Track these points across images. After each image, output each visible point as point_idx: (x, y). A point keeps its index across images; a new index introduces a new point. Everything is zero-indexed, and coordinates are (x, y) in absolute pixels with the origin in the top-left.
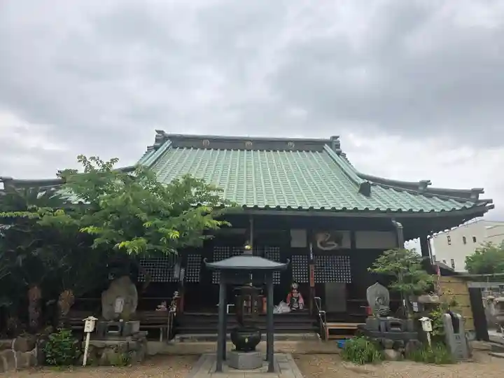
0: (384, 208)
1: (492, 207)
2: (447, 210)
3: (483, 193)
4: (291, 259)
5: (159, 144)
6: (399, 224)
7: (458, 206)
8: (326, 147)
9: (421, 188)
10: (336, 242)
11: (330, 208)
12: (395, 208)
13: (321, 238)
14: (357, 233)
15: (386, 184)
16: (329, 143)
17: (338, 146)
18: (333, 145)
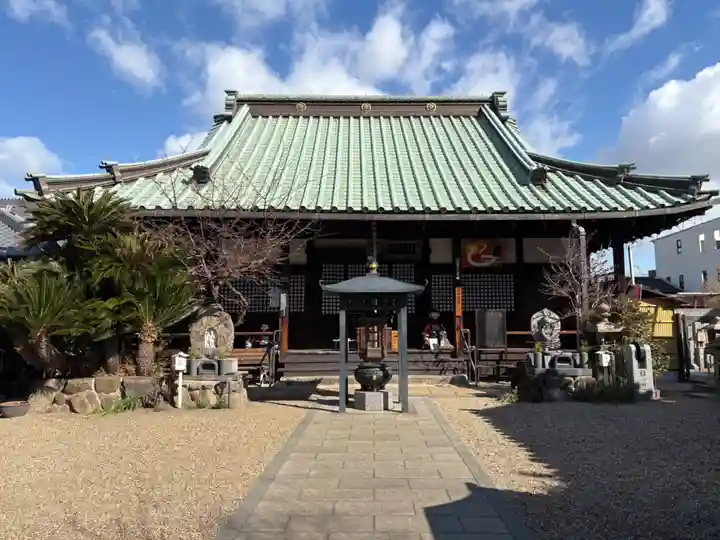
0: (562, 206)
2: (652, 206)
3: (708, 180)
4: (430, 279)
5: (231, 113)
6: (582, 229)
7: (668, 200)
8: (486, 108)
9: (621, 175)
10: (494, 255)
11: (485, 209)
12: (578, 206)
13: (472, 249)
14: (526, 241)
15: (570, 169)
16: (490, 103)
17: (503, 107)
18: (496, 104)
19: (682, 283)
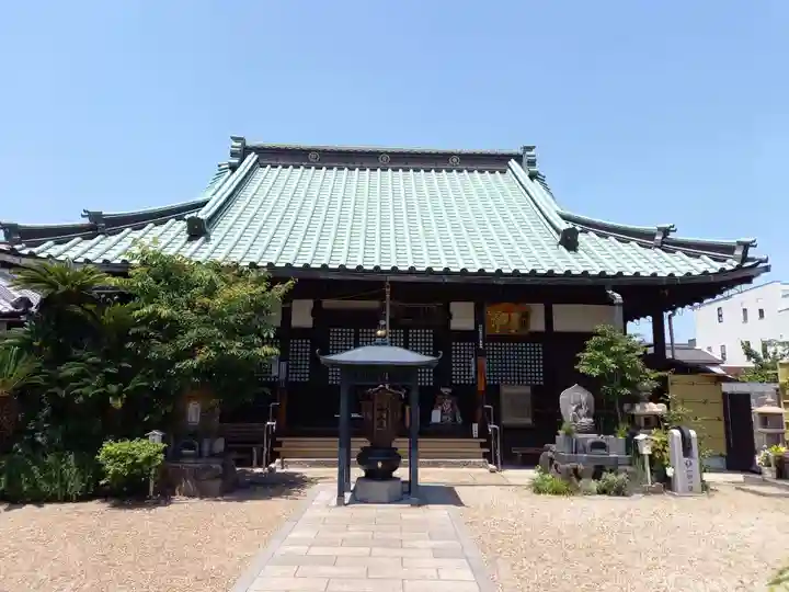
0: (595, 270)
1: (767, 269)
2: (695, 273)
3: (755, 246)
5: (236, 161)
6: (617, 296)
7: (712, 267)
8: (513, 163)
9: (659, 238)
11: (510, 271)
12: (612, 270)
14: (555, 307)
15: (604, 230)
16: (519, 158)
17: (532, 163)
18: (525, 160)
19: (723, 355)
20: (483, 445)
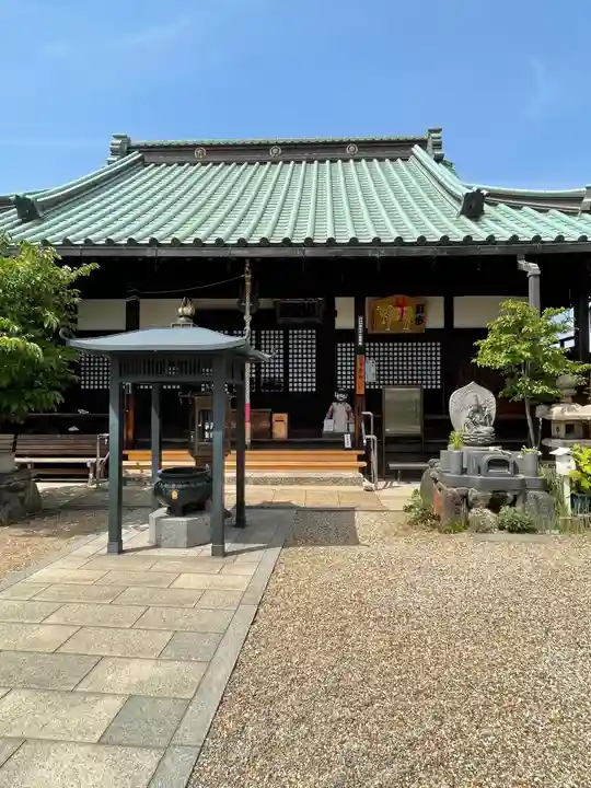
0: (503, 236)
5: (115, 159)
6: (533, 266)
8: (417, 149)
12: (527, 235)
15: (516, 200)
16: (423, 143)
17: (438, 146)
18: (430, 144)
20: (360, 458)
